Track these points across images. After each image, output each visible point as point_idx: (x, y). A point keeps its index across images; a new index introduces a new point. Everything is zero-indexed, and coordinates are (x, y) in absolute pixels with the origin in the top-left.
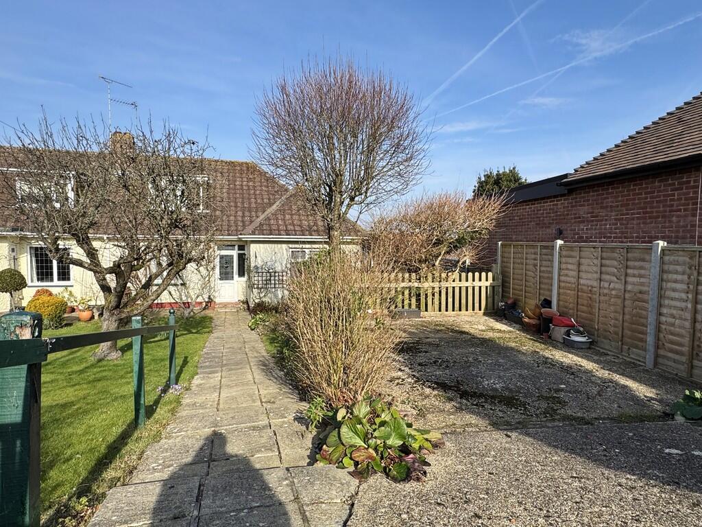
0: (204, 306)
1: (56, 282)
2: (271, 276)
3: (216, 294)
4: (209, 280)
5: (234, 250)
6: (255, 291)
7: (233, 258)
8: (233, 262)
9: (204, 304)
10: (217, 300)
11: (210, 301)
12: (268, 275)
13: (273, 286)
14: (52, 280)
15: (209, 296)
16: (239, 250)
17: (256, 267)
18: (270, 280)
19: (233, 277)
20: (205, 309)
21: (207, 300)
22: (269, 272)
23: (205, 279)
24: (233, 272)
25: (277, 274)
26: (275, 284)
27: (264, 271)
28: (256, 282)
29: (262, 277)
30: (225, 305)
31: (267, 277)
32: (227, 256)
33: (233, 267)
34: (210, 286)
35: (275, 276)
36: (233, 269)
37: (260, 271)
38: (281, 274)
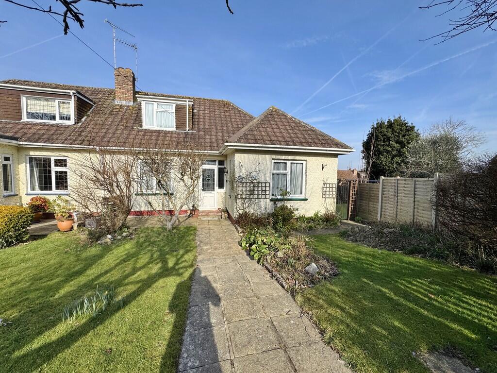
0: (188, 214)
1: (54, 190)
2: (254, 187)
3: (200, 203)
4: (193, 190)
5: (215, 165)
6: (239, 202)
7: (214, 172)
8: (214, 175)
9: (189, 212)
10: (201, 209)
11: (194, 211)
12: (252, 185)
13: (256, 197)
14: (51, 189)
15: (194, 205)
16: (219, 165)
17: (241, 177)
18: (254, 190)
19: (214, 188)
20: (189, 217)
21: (191, 208)
22: (252, 183)
23: (189, 188)
24: (214, 184)
25: (260, 185)
26: (258, 195)
27: (248, 181)
28: (240, 193)
29: (246, 187)
30: (207, 213)
31: (250, 187)
32: (210, 170)
33: (214, 179)
34: (194, 196)
35: (258, 187)
36: (214, 181)
37: (244, 181)
38: (264, 185)
